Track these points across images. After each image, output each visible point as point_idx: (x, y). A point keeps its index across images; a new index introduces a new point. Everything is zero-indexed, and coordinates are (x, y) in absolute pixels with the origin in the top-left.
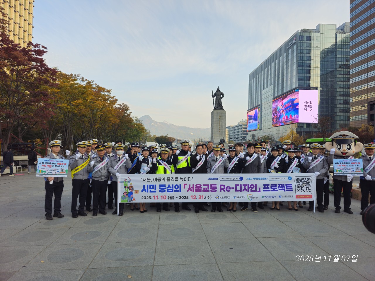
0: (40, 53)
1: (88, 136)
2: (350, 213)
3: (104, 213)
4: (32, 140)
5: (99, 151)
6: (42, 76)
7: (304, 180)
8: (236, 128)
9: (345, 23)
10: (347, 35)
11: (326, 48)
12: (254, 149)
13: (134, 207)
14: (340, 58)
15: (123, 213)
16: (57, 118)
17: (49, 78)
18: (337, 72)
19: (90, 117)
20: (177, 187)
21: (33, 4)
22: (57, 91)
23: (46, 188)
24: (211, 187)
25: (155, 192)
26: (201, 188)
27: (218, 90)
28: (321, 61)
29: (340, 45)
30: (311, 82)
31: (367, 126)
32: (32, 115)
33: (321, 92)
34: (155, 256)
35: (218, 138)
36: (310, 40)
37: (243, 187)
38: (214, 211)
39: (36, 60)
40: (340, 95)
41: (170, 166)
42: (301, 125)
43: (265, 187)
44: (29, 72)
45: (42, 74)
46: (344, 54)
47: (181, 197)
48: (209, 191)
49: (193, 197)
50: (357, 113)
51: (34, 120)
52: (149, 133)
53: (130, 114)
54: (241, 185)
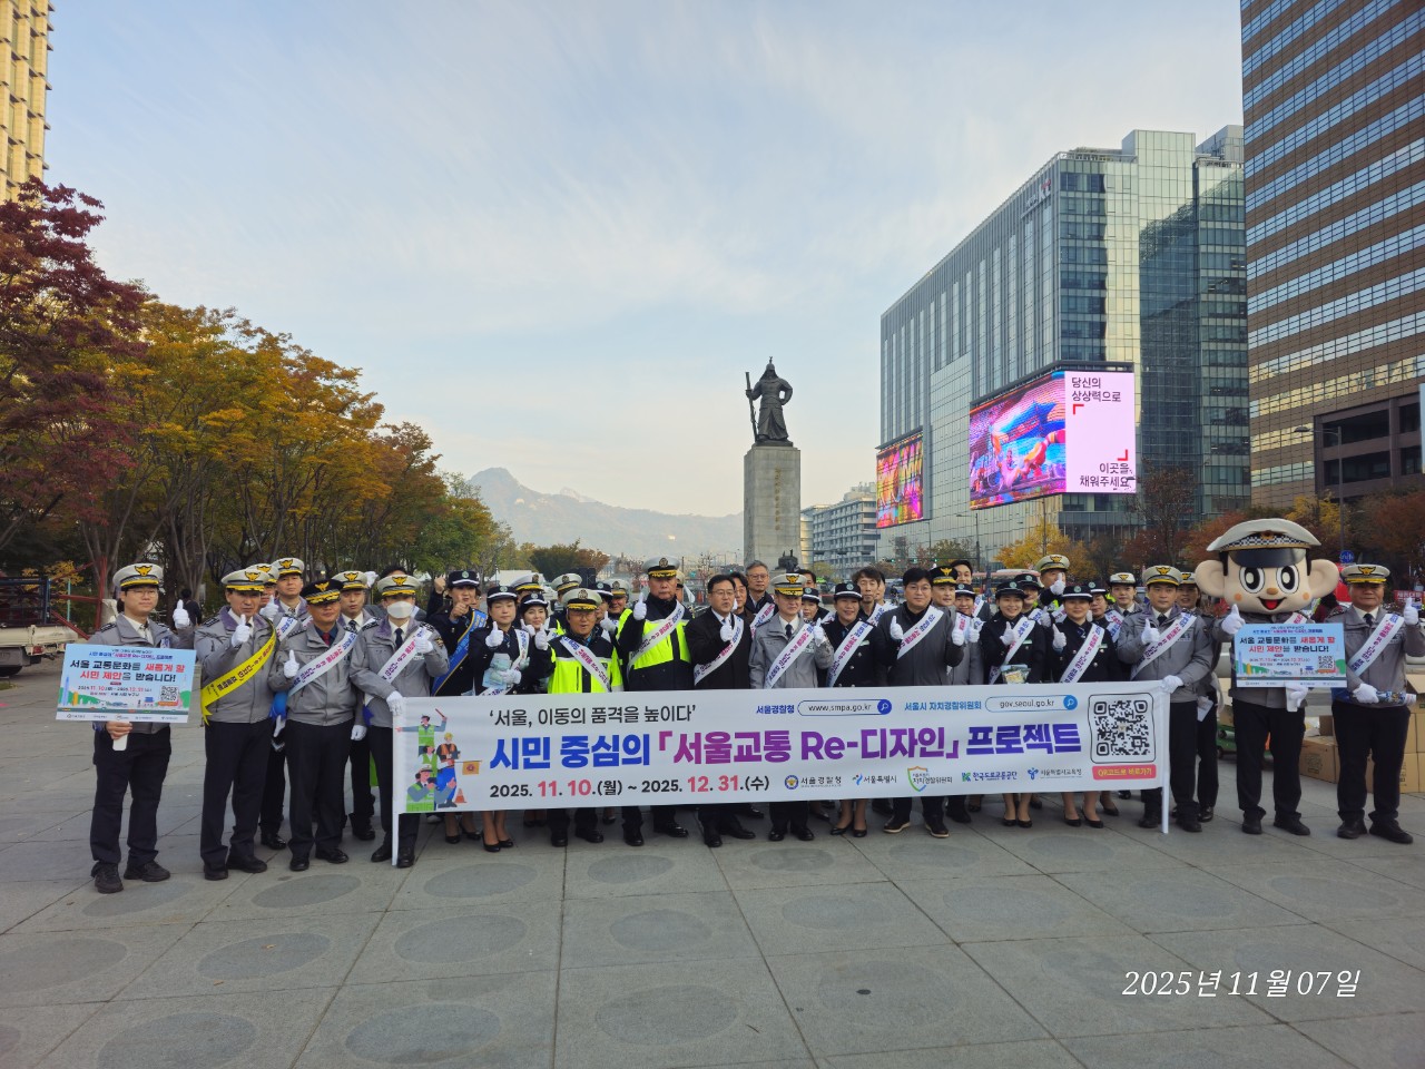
0: (76, 223)
1: (266, 547)
2: (1300, 831)
3: (336, 857)
4: (41, 568)
5: (320, 604)
6: (82, 312)
7: (1124, 706)
8: (838, 516)
9: (1225, 129)
10: (1234, 171)
11: (1159, 217)
12: (928, 592)
13: (460, 830)
14: (1211, 257)
15: (416, 854)
16: (144, 479)
17: (110, 323)
18: (1201, 307)
19: (273, 477)
20: (632, 745)
21: (47, 39)
22: (141, 373)
24: (767, 741)
25: (547, 766)
26: (730, 746)
27: (770, 372)
28: (1144, 267)
29: (1210, 209)
30: (1109, 341)
31: (1313, 501)
32: (41, 466)
33: (1146, 377)
34: (555, 1036)
35: (773, 550)
36: (1102, 190)
37: (891, 741)
38: (781, 838)
39: (57, 251)
40: (1213, 392)
41: (604, 660)
42: (1075, 502)
43: (975, 736)
44: (29, 298)
45: (79, 303)
46: (1226, 241)
47: (648, 783)
48: (758, 758)
49: (698, 785)
50: (1275, 457)
51: (50, 489)
52: (508, 536)
53: (434, 462)
54: (883, 732)
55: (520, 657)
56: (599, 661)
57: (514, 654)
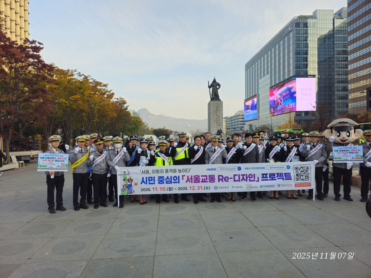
0: (37, 49)
1: (87, 130)
2: (350, 200)
3: (105, 205)
4: (33, 136)
5: (98, 145)
6: (40, 72)
7: (303, 168)
8: (234, 119)
9: (342, 8)
10: (345, 20)
11: (323, 34)
12: (252, 139)
14: (338, 45)
15: (124, 205)
16: (56, 113)
17: (47, 74)
18: (335, 58)
19: (88, 112)
20: (175, 178)
22: (54, 87)
23: (47, 182)
24: (209, 177)
25: (154, 184)
26: (200, 179)
27: (214, 81)
28: (319, 48)
29: (338, 31)
30: (309, 69)
31: (366, 112)
32: (32, 111)
33: (319, 79)
34: (156, 247)
35: (215, 128)
36: (307, 27)
37: (241, 177)
38: (213, 202)
39: (33, 56)
40: (338, 82)
41: (168, 157)
42: (299, 114)
43: (263, 176)
44: (27, 69)
45: (39, 70)
46: (342, 40)
47: (179, 188)
48: (207, 182)
49: (192, 188)
50: (355, 100)
51: (34, 116)
52: (147, 126)
53: (128, 107)
54: (239, 175)
55: (148, 157)
56: (167, 158)
57: (147, 156)
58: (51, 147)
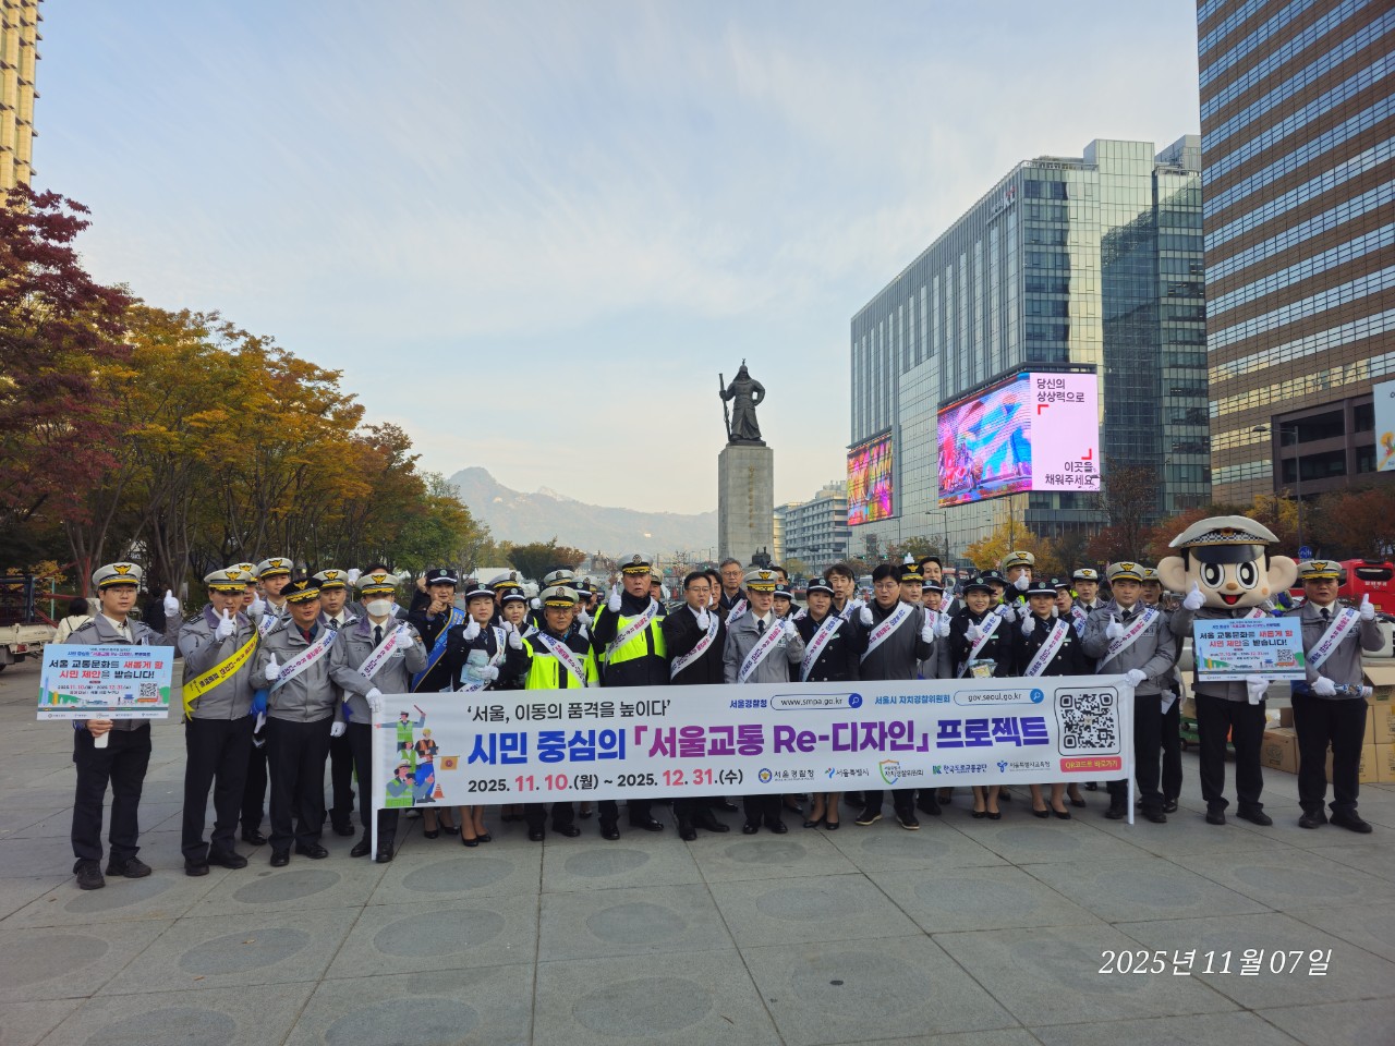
0: (63, 228)
1: (248, 546)
2: (1263, 821)
3: (316, 852)
4: (25, 567)
5: (299, 603)
6: (68, 316)
7: (1090, 700)
8: (813, 516)
9: (1183, 138)
10: (1192, 179)
11: (1119, 224)
12: (896, 589)
13: (439, 826)
14: (1170, 262)
15: (395, 850)
16: (128, 479)
17: (95, 326)
18: (1162, 310)
19: (256, 476)
20: (608, 739)
21: (36, 49)
22: (126, 375)
24: (741, 735)
25: (524, 760)
26: (704, 740)
27: (743, 374)
28: (1106, 272)
29: (1169, 216)
30: (1072, 344)
31: (1271, 499)
32: (27, 467)
33: (1108, 379)
34: (532, 1029)
35: (746, 547)
36: (1065, 198)
37: (862, 734)
38: (755, 831)
39: (44, 255)
40: (1174, 393)
41: (579, 656)
42: (1041, 500)
43: (944, 729)
44: (15, 301)
45: (65, 307)
46: (1185, 247)
48: (732, 752)
49: (673, 778)
50: (1234, 456)
51: (35, 489)
52: (486, 534)
53: (414, 462)
54: (854, 726)
55: (498, 654)
56: (575, 656)
57: (492, 651)
58: (99, 609)
